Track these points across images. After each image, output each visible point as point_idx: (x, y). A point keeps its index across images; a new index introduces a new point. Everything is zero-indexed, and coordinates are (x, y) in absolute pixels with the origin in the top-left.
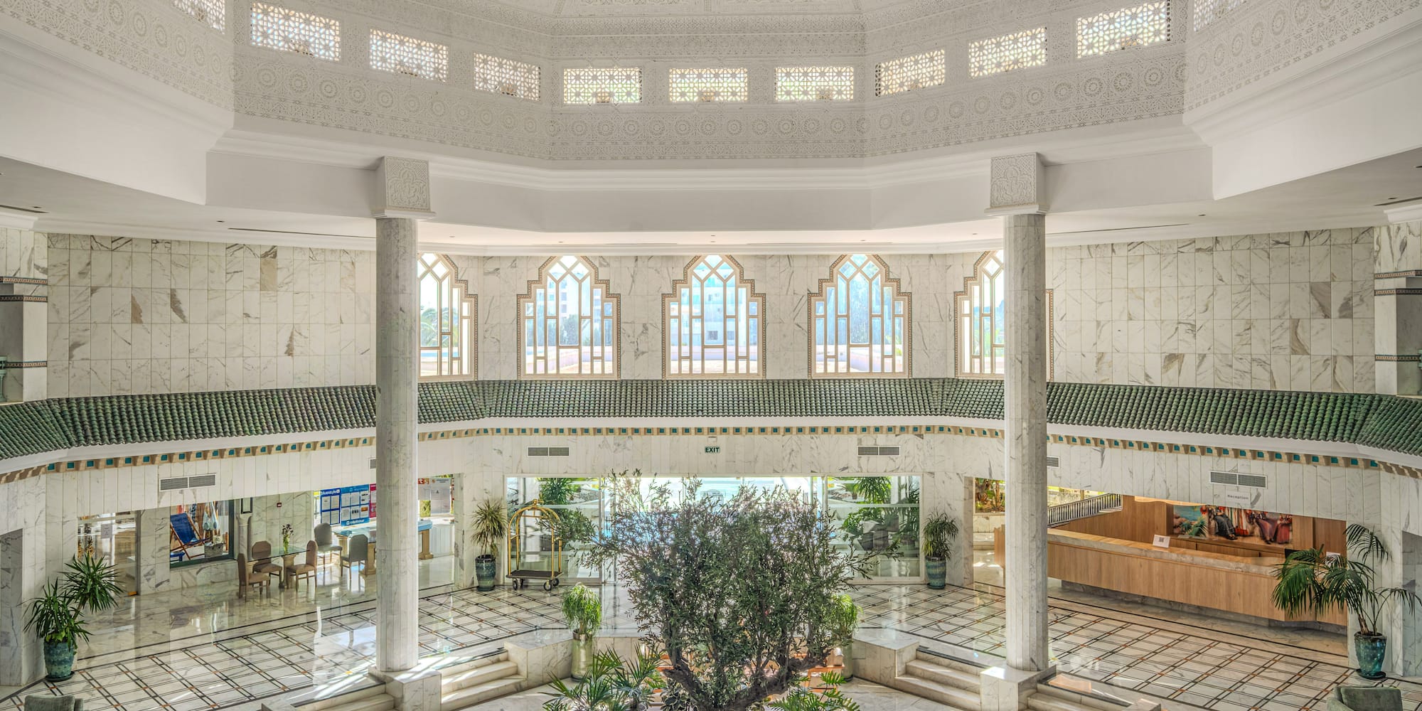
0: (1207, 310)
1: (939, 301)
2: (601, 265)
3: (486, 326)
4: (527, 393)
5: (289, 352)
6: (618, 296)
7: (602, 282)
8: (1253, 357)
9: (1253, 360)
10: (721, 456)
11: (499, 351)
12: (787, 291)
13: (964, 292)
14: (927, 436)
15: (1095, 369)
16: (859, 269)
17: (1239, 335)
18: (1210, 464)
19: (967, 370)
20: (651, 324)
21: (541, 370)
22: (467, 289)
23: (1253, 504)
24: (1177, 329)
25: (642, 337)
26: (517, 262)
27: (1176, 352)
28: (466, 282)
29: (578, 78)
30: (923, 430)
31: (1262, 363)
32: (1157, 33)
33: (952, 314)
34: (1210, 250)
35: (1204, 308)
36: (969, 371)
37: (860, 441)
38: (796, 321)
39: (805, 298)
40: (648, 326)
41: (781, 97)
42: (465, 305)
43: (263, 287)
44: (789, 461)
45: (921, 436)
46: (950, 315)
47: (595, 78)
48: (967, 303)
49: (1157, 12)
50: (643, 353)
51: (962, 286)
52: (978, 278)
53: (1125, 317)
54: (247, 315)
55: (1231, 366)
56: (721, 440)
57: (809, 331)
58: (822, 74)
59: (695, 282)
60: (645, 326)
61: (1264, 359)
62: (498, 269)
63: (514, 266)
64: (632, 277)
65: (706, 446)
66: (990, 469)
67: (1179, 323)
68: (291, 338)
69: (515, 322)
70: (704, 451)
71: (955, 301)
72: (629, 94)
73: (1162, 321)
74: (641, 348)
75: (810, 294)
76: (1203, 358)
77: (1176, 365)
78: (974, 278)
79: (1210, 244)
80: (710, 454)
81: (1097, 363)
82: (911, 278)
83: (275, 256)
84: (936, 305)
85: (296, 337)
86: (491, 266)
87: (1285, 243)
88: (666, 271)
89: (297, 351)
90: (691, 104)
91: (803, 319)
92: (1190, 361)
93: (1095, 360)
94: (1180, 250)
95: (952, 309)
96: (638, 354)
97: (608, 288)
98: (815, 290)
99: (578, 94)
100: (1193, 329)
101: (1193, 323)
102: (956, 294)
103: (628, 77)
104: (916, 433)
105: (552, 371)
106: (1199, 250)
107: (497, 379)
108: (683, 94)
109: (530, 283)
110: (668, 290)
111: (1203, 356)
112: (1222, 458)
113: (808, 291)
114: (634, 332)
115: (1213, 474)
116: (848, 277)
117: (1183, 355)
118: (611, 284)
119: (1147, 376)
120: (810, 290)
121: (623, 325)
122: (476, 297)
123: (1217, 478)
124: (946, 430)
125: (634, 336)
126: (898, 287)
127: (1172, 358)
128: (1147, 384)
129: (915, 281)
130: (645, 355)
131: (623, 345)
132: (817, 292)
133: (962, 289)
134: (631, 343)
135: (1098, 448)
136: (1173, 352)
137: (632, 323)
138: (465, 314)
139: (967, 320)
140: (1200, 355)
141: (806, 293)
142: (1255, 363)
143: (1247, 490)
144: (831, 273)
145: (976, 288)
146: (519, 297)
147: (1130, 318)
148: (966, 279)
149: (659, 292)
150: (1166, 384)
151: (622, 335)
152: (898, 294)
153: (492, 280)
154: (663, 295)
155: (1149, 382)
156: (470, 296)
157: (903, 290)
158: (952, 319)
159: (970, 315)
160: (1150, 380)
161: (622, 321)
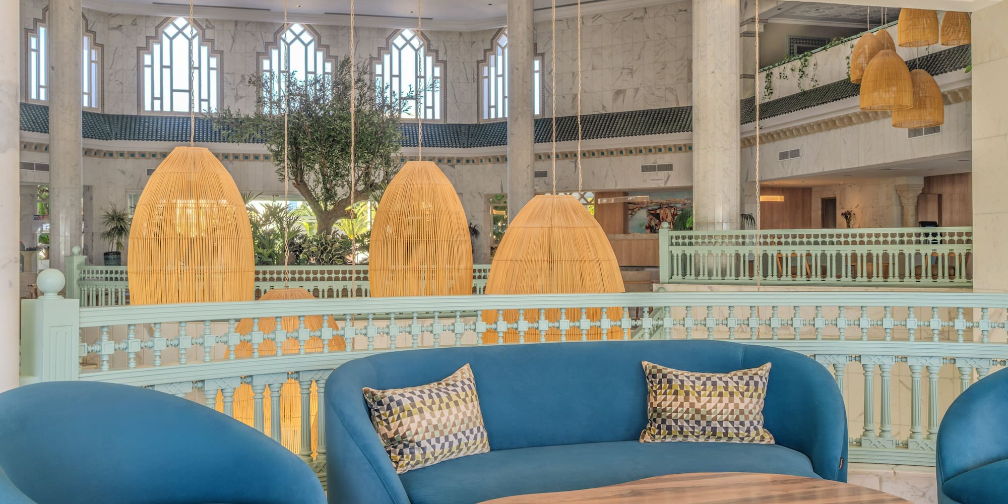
0: (640, 58)
1: (466, 67)
2: (207, 27)
3: (111, 71)
4: (147, 124)
6: (221, 53)
7: (208, 40)
8: (667, 86)
9: (666, 89)
11: (122, 92)
13: (484, 61)
14: (458, 167)
15: (571, 106)
16: (408, 42)
17: (658, 73)
18: (641, 160)
19: (486, 117)
20: (248, 75)
21: (157, 108)
22: (95, 39)
23: (666, 182)
24: (621, 73)
25: (241, 85)
26: (138, 21)
27: (621, 88)
28: (94, 33)
30: (455, 161)
31: (671, 90)
33: (476, 77)
34: (642, 18)
35: (638, 57)
36: (487, 118)
39: (368, 61)
40: (246, 77)
42: (93, 53)
45: (453, 166)
46: (474, 78)
48: (486, 68)
50: (242, 97)
51: (483, 56)
52: (494, 50)
53: (590, 68)
55: (653, 94)
59: (282, 44)
60: (243, 77)
61: (672, 87)
62: (121, 26)
63: (134, 23)
64: (233, 38)
66: (502, 186)
67: (623, 69)
69: (135, 69)
71: (478, 68)
73: (613, 69)
74: (240, 93)
75: (372, 58)
76: (637, 91)
77: (621, 98)
78: (491, 49)
79: (641, 14)
81: (573, 101)
82: (446, 51)
84: (464, 71)
86: (115, 22)
87: (685, 11)
88: (260, 35)
92: (630, 93)
93: (571, 99)
94: (625, 19)
95: (476, 73)
96: (238, 97)
97: (212, 45)
98: (375, 55)
100: (631, 72)
101: (631, 68)
102: (478, 62)
104: (450, 164)
105: (167, 108)
106: (635, 19)
107: (121, 114)
109: (148, 38)
110: (261, 49)
111: (637, 90)
112: (648, 156)
113: (370, 55)
114: (234, 81)
115: (642, 167)
116: (400, 47)
117: (625, 90)
118: (216, 43)
119: (604, 107)
120: (372, 55)
121: (225, 75)
122: (102, 46)
123: (645, 169)
124: (471, 162)
125: (234, 84)
126: (437, 56)
127: (619, 93)
128: (604, 112)
129: (449, 53)
130: (244, 99)
131: (226, 91)
132: (377, 56)
133: (482, 58)
134: (232, 89)
135: (573, 160)
136: (619, 89)
137: (233, 73)
138: (93, 58)
139: (486, 81)
140: (635, 89)
141: (368, 57)
142: (667, 91)
143: (663, 174)
144: (387, 43)
145: (493, 57)
146: (139, 49)
147: (593, 69)
148: (486, 51)
149: (254, 50)
150: (615, 111)
151: (224, 83)
152: (437, 62)
153: (116, 34)
154: (257, 53)
155: (605, 111)
156: (98, 45)
157: (440, 59)
158: (476, 81)
159: (488, 77)
160: (606, 109)
161: (225, 71)
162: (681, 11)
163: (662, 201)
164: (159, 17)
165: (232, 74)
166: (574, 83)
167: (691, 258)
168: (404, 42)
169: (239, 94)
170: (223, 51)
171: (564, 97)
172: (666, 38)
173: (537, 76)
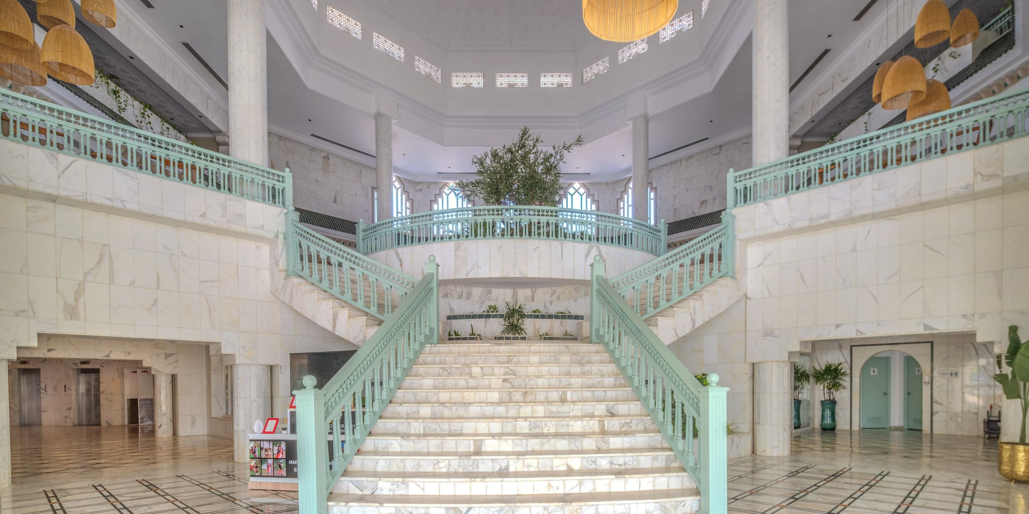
1: (610, 203)
5: (335, 202)
7: (467, 195)
13: (621, 198)
15: (674, 216)
16: (577, 191)
22: (408, 196)
24: (705, 190)
26: (430, 185)
28: (408, 192)
29: (457, 76)
32: (689, 25)
33: (616, 207)
34: (718, 154)
35: (716, 178)
41: (542, 85)
42: (408, 204)
43: (324, 171)
46: (615, 210)
47: (464, 76)
48: (622, 203)
49: (689, 16)
51: (620, 195)
52: (627, 191)
53: (685, 191)
54: (318, 181)
58: (559, 76)
62: (422, 189)
63: (428, 187)
67: (706, 187)
68: (336, 196)
69: (429, 210)
71: (617, 204)
72: (479, 84)
73: (699, 188)
77: (705, 205)
78: (625, 191)
79: (718, 151)
81: (674, 213)
82: (599, 194)
83: (328, 159)
84: (609, 206)
85: (337, 195)
86: (419, 187)
89: (338, 202)
90: (504, 88)
92: (710, 201)
94: (708, 156)
99: (457, 84)
100: (711, 188)
101: (711, 185)
102: (617, 200)
103: (479, 77)
106: (714, 155)
108: (501, 84)
109: (436, 195)
111: (715, 199)
116: (572, 193)
117: (707, 200)
119: (693, 213)
122: (412, 200)
126: (593, 198)
127: (703, 202)
128: (693, 216)
129: (600, 196)
133: (620, 197)
136: (704, 200)
138: (408, 206)
139: (622, 210)
144: (565, 192)
145: (626, 196)
146: (431, 201)
147: (687, 191)
148: (622, 192)
150: (701, 214)
152: (593, 201)
153: (419, 193)
156: (410, 199)
157: (595, 199)
159: (623, 208)
160: (695, 214)
162: (744, 143)
164: (442, 183)
166: (675, 202)
167: (750, 190)
168: (574, 191)
172: (734, 163)
173: (652, 202)
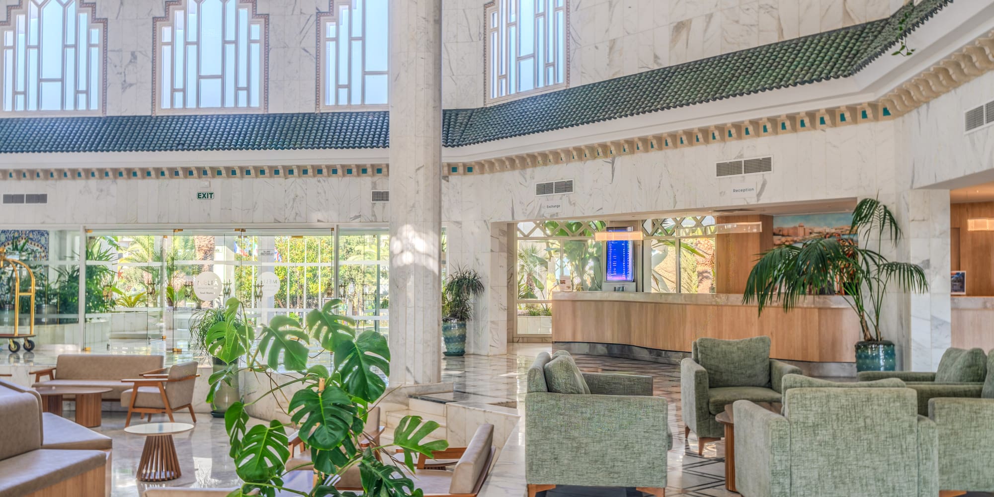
6: (105, 21)
7: (88, 5)
9: (761, 7)
10: (214, 204)
12: (293, 10)
15: (607, 61)
18: (715, 153)
20: (140, 52)
21: (20, 106)
23: (759, 195)
25: (131, 67)
27: (683, 19)
31: (769, 9)
33: (481, 31)
37: (374, 184)
38: (303, 45)
39: (313, 18)
40: (138, 54)
44: (293, 208)
50: (131, 85)
55: (737, 22)
56: (216, 184)
57: (318, 57)
59: (190, 2)
60: (133, 55)
65: (199, 191)
66: (513, 209)
70: (196, 196)
71: (485, 16)
74: (130, 79)
75: (319, 13)
76: (710, 20)
77: (684, 36)
80: (203, 201)
81: (610, 54)
84: (465, 22)
91: (310, 43)
92: (697, 26)
93: (608, 51)
95: (482, 24)
96: (125, 86)
97: (94, 12)
98: (325, 8)
105: (33, 106)
109: (9, 8)
110: (160, 13)
111: (710, 17)
112: (728, 143)
113: (317, 9)
114: (121, 61)
115: (719, 166)
117: (690, 21)
118: (98, 7)
119: (656, 57)
120: (319, 8)
121: (109, 54)
123: (724, 169)
124: (476, 168)
125: (121, 67)
127: (680, 27)
128: (656, 67)
130: (133, 88)
131: (110, 77)
132: (327, 10)
134: (118, 73)
135: (609, 160)
136: (679, 21)
137: (120, 51)
140: (706, 16)
141: (314, 12)
142: (762, 11)
143: (753, 179)
149: (149, 14)
150: (674, 63)
151: (108, 65)
154: (153, 18)
155: (657, 64)
158: (482, 38)
159: (498, 29)
160: (659, 61)
161: (109, 48)
163: (828, 231)
165: (118, 51)
166: (611, 20)
169: (128, 80)
170: (107, 19)
171: (596, 48)
173: (561, 16)
